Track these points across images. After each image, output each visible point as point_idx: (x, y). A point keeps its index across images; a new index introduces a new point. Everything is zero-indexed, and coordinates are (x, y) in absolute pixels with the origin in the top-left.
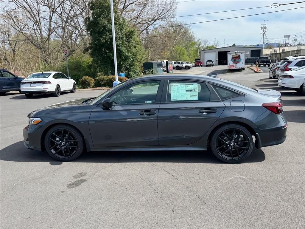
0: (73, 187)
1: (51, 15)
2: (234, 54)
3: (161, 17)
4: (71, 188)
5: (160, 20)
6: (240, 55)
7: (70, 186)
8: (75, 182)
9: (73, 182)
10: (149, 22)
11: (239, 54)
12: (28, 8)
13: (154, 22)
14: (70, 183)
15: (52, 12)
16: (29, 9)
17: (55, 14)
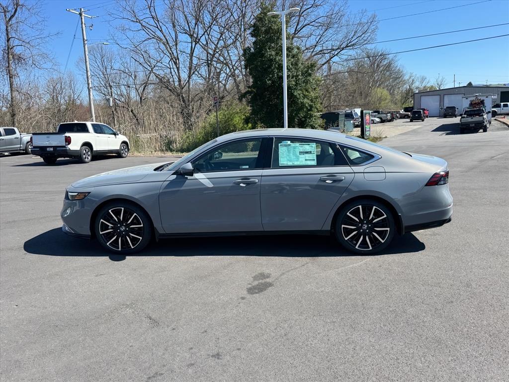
0: (256, 293)
1: (193, 47)
2: (474, 98)
3: (352, 43)
4: (254, 293)
5: (351, 47)
6: (483, 100)
7: (251, 291)
8: (257, 285)
9: (253, 285)
10: (334, 52)
11: (482, 98)
12: (163, 37)
13: (341, 51)
14: (250, 286)
15: (194, 43)
16: (165, 40)
17: (198, 45)
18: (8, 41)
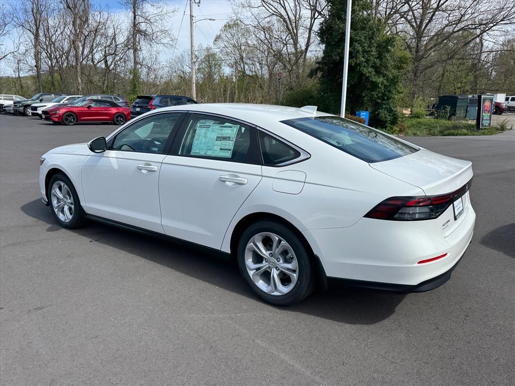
18: (135, 18)
